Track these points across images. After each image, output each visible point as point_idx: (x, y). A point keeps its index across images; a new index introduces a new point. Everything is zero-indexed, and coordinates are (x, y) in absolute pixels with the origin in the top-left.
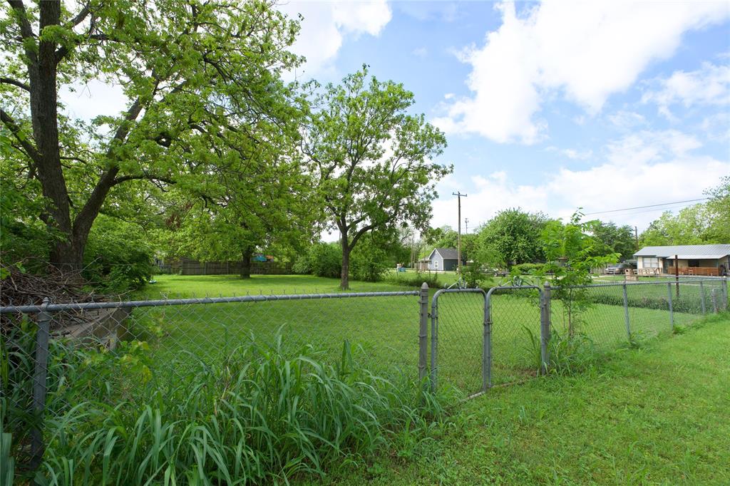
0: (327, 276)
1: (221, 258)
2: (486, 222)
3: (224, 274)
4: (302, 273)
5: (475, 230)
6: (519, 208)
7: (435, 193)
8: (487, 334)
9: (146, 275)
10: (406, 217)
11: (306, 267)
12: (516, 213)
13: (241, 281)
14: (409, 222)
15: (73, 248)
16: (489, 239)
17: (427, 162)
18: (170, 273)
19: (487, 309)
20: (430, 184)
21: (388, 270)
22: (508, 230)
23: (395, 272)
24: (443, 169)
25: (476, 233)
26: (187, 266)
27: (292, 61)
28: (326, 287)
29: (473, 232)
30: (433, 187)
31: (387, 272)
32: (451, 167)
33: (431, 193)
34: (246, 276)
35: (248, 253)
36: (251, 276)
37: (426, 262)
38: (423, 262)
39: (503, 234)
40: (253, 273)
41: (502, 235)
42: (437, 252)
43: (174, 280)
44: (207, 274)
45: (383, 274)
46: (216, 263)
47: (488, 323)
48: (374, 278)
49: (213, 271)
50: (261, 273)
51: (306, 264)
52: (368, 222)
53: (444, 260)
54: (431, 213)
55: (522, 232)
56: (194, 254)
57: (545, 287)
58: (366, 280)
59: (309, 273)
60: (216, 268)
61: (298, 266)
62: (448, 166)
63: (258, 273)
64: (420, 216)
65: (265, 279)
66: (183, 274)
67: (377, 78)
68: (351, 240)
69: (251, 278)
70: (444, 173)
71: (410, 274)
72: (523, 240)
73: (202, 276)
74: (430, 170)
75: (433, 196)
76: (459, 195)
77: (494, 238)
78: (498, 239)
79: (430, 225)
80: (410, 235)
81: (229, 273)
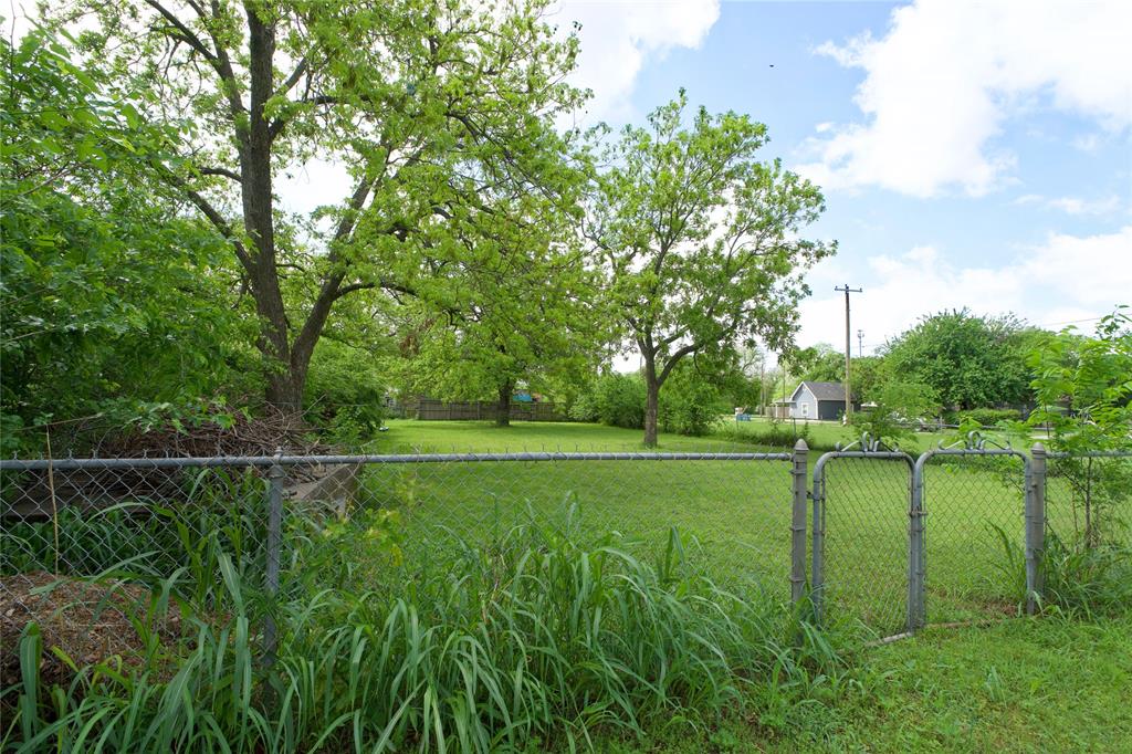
0: (622, 426)
1: (469, 397)
2: (899, 336)
3: (474, 419)
4: (583, 421)
5: (877, 351)
6: (965, 308)
7: (805, 287)
8: (917, 532)
9: (375, 419)
10: (753, 330)
11: (589, 411)
12: (959, 317)
13: (497, 430)
14: (758, 338)
15: (292, 382)
16: (904, 365)
17: (790, 238)
18: (404, 418)
19: (915, 488)
20: (794, 273)
21: (721, 418)
22: (943, 350)
23: (731, 421)
24: (817, 248)
25: (879, 356)
26: (426, 407)
27: (573, 99)
28: (620, 442)
29: (873, 354)
30: (801, 278)
31: (720, 421)
32: (833, 245)
33: (798, 288)
34: (503, 423)
35: (507, 390)
36: (511, 423)
37: (787, 405)
38: (780, 405)
39: (934, 357)
40: (513, 419)
41: (930, 358)
42: (806, 389)
43: (409, 427)
44: (451, 420)
45: (713, 424)
46: (463, 404)
47: (916, 513)
48: (698, 431)
49: (459, 415)
50: (525, 419)
51: (589, 407)
52: (688, 341)
53: (819, 402)
54: (797, 323)
55: (971, 352)
56: (435, 391)
57: (1034, 453)
58: (686, 433)
59: (595, 420)
60: (464, 411)
61: (578, 409)
62: (827, 243)
63: (521, 419)
64: (777, 328)
65: (529, 428)
66: (420, 419)
67: (707, 110)
68: (660, 367)
69: (512, 426)
70: (820, 255)
71: (759, 424)
72: (973, 365)
73: (444, 422)
74: (795, 251)
75: (801, 293)
76: (847, 290)
77: (914, 364)
78: (923, 365)
79: (795, 343)
80: (758, 360)
81: (481, 419)
